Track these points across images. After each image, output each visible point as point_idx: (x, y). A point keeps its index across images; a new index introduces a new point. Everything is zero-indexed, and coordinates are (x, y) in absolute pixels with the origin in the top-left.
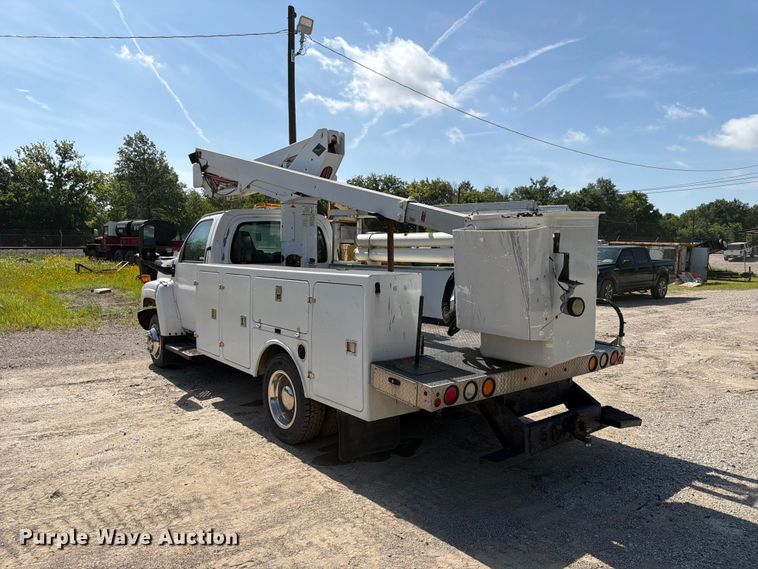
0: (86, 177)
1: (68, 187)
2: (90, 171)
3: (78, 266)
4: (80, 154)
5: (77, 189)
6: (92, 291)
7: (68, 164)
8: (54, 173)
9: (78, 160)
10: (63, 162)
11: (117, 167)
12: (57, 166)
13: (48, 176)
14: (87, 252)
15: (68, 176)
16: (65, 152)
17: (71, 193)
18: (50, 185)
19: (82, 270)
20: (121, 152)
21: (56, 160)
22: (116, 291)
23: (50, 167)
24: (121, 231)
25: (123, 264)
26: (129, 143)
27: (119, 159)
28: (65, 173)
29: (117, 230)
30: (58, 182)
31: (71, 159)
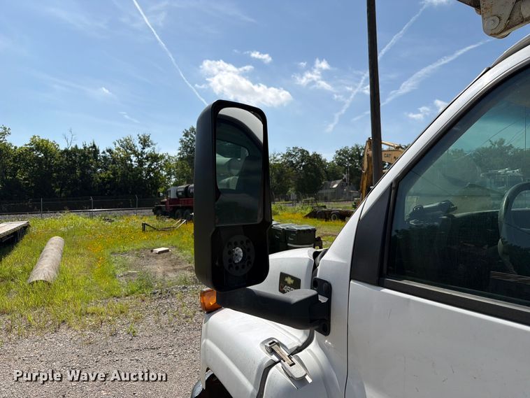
0: (158, 158)
1: (146, 166)
2: (161, 153)
3: (144, 225)
4: (154, 143)
5: (153, 167)
6: (152, 251)
7: (147, 150)
8: (138, 157)
9: (153, 146)
10: (143, 148)
11: (179, 151)
12: (140, 152)
13: (134, 158)
14: (155, 212)
15: (147, 158)
16: (145, 142)
17: (149, 170)
18: (135, 165)
19: (147, 228)
20: (182, 141)
21: (139, 148)
22: (174, 249)
23: (135, 153)
24: (180, 194)
25: (181, 221)
26: (186, 135)
27: (181, 146)
28: (145, 156)
29: (177, 193)
30: (141, 163)
31: (149, 146)
